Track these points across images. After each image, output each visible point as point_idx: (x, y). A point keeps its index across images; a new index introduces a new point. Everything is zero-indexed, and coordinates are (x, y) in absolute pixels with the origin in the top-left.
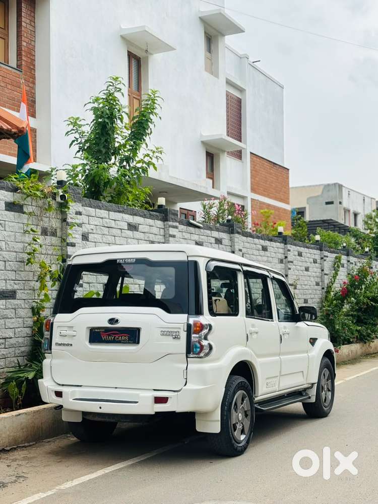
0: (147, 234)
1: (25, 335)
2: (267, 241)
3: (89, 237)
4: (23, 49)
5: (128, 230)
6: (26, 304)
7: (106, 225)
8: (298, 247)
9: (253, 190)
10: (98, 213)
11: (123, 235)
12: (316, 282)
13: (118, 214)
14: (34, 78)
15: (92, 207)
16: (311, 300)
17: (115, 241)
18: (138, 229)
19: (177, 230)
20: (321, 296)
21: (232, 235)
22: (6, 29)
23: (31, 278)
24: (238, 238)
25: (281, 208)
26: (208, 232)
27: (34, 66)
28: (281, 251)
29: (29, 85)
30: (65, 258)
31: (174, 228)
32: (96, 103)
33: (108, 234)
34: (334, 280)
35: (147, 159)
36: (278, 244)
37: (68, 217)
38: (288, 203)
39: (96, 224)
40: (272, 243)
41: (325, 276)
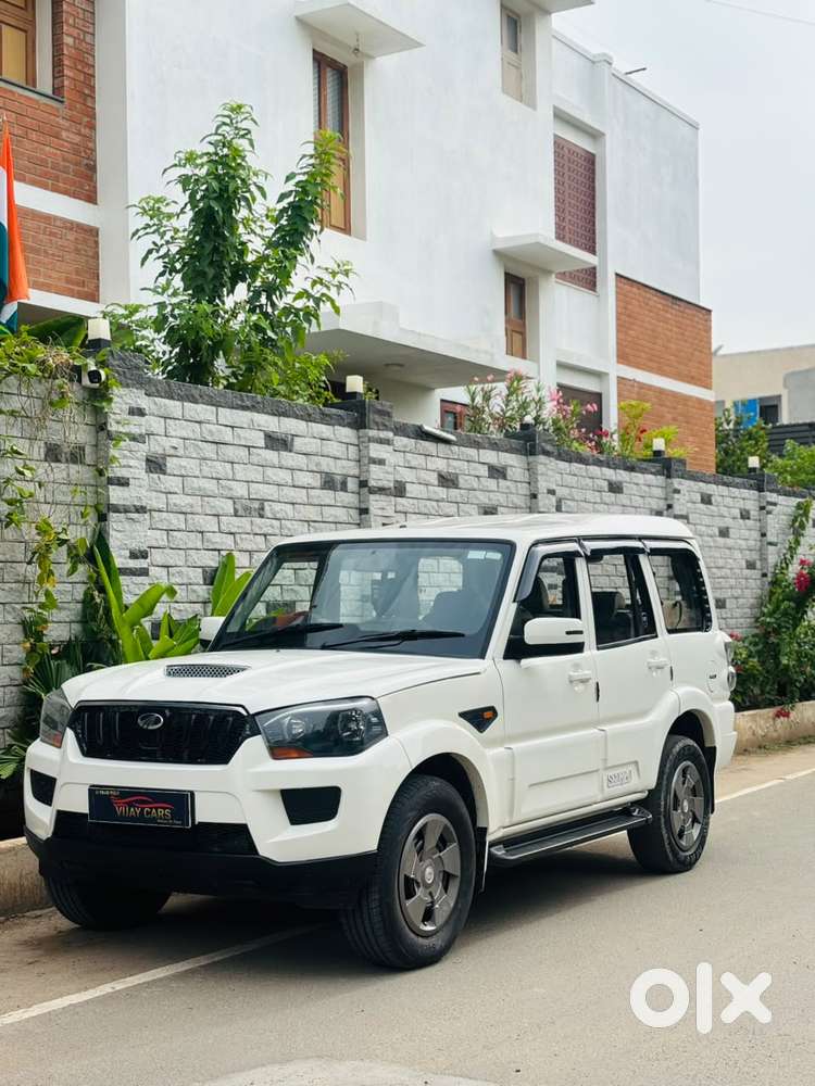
0: (316, 458)
1: (7, 682)
2: (622, 472)
3: (168, 464)
4: (65, 52)
5: (266, 448)
6: (9, 612)
7: (210, 439)
8: (701, 484)
9: (623, 357)
10: (190, 410)
11: (255, 459)
12: (747, 561)
13: (240, 413)
14: (93, 116)
15: (172, 398)
16: (734, 601)
17: (234, 473)
18: (292, 445)
19: (390, 448)
20: (759, 591)
21: (531, 459)
22: (30, 9)
23: (21, 557)
24: (545, 464)
25: (691, 397)
26: (472, 452)
27: (93, 88)
28: (658, 492)
29: (80, 130)
30: (105, 511)
31: (381, 443)
32: (188, 166)
33: (215, 457)
34: (792, 557)
35: (318, 290)
36: (651, 476)
37: (110, 420)
38: (708, 386)
39: (185, 435)
40: (633, 474)
41: (770, 547)
